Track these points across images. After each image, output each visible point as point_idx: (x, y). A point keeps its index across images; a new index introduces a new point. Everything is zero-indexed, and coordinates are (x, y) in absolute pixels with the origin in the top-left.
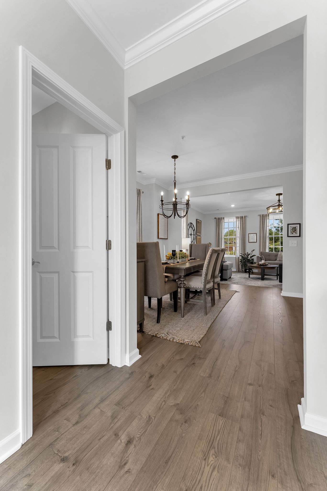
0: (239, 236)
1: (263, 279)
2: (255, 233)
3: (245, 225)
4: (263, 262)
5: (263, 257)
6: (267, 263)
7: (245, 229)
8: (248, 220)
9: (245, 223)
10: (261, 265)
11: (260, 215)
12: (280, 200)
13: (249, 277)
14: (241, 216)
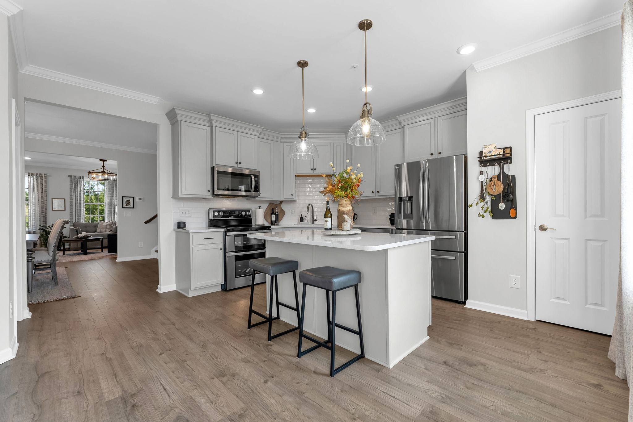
0: (33, 201)
1: (86, 253)
2: (63, 199)
3: (46, 187)
4: (83, 234)
5: (79, 229)
6: (89, 235)
7: (46, 192)
8: (50, 179)
9: (46, 184)
10: (81, 238)
11: (71, 177)
12: (105, 167)
13: (64, 254)
14: (39, 172)
